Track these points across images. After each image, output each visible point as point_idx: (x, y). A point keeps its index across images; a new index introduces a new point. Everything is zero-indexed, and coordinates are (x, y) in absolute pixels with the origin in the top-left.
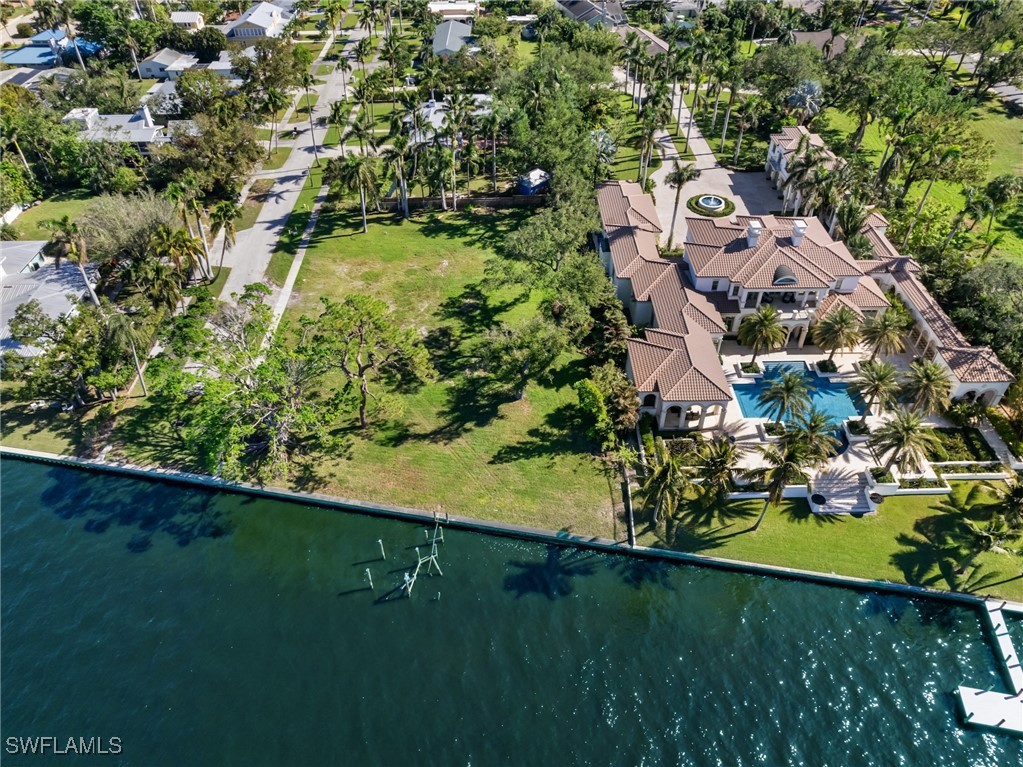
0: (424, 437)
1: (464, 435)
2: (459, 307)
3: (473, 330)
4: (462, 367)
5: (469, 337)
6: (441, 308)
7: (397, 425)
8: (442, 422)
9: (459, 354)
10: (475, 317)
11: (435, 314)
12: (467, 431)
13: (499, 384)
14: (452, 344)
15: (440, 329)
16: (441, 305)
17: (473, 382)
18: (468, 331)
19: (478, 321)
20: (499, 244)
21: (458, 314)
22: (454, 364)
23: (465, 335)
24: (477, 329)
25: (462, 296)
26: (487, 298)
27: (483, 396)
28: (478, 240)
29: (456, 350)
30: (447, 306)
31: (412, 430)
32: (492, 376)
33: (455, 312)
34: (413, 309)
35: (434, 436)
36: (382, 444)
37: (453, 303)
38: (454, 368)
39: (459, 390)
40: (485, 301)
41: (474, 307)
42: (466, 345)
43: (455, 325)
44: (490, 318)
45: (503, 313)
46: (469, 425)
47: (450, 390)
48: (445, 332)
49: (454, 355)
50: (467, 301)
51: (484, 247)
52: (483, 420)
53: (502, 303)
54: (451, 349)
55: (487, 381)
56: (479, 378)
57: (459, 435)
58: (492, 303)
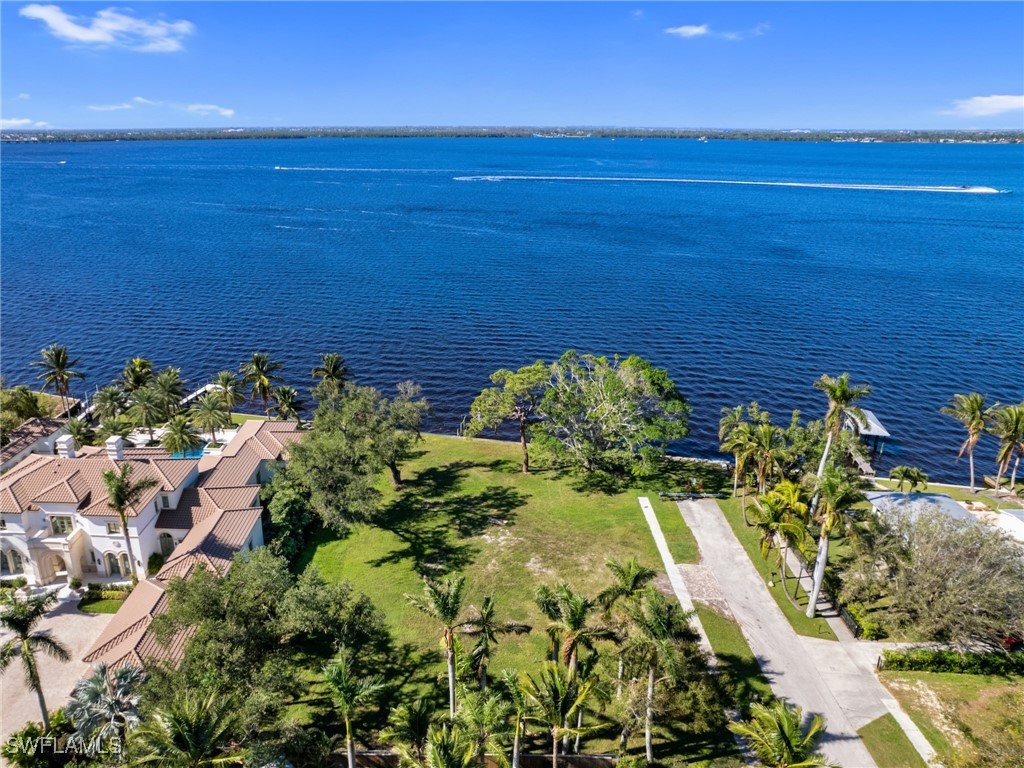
0: (477, 465)
1: (448, 464)
2: (449, 560)
3: (435, 533)
4: (447, 504)
5: (439, 527)
6: (471, 559)
7: (501, 470)
8: (464, 472)
9: (450, 513)
10: (431, 547)
11: (478, 551)
12: (446, 467)
13: (414, 492)
14: (458, 522)
15: (470, 535)
16: (472, 563)
17: (439, 495)
18: (441, 533)
19: (428, 543)
20: (382, 657)
21: (451, 550)
22: (455, 506)
23: (444, 529)
24: (430, 535)
25: (445, 572)
26: (415, 569)
27: (429, 485)
28: (416, 666)
29: (454, 516)
30: (465, 561)
31: (489, 469)
32: (420, 498)
33: (454, 553)
34: (504, 562)
35: (470, 465)
36: (510, 461)
37: (456, 564)
38: (455, 503)
39: (450, 489)
40: (417, 565)
41: (431, 559)
42: (443, 519)
43: (453, 540)
44: (413, 545)
45: (397, 550)
46: (444, 469)
47: (458, 490)
48: (466, 533)
49: (456, 512)
50: (440, 567)
51: (408, 649)
52: (432, 473)
53: (396, 562)
54: (458, 517)
55: (425, 494)
56: (432, 496)
57: (451, 464)
58: (407, 563)
